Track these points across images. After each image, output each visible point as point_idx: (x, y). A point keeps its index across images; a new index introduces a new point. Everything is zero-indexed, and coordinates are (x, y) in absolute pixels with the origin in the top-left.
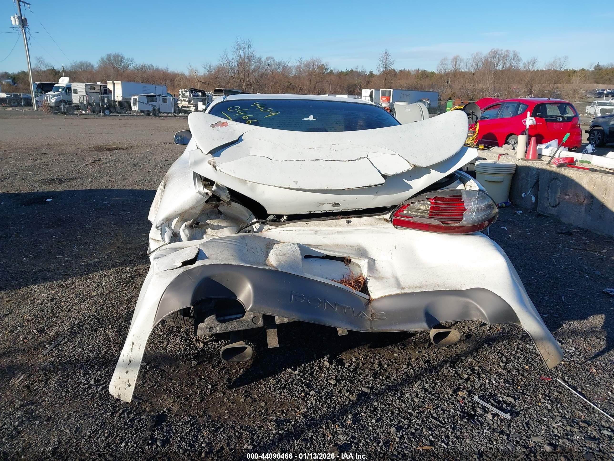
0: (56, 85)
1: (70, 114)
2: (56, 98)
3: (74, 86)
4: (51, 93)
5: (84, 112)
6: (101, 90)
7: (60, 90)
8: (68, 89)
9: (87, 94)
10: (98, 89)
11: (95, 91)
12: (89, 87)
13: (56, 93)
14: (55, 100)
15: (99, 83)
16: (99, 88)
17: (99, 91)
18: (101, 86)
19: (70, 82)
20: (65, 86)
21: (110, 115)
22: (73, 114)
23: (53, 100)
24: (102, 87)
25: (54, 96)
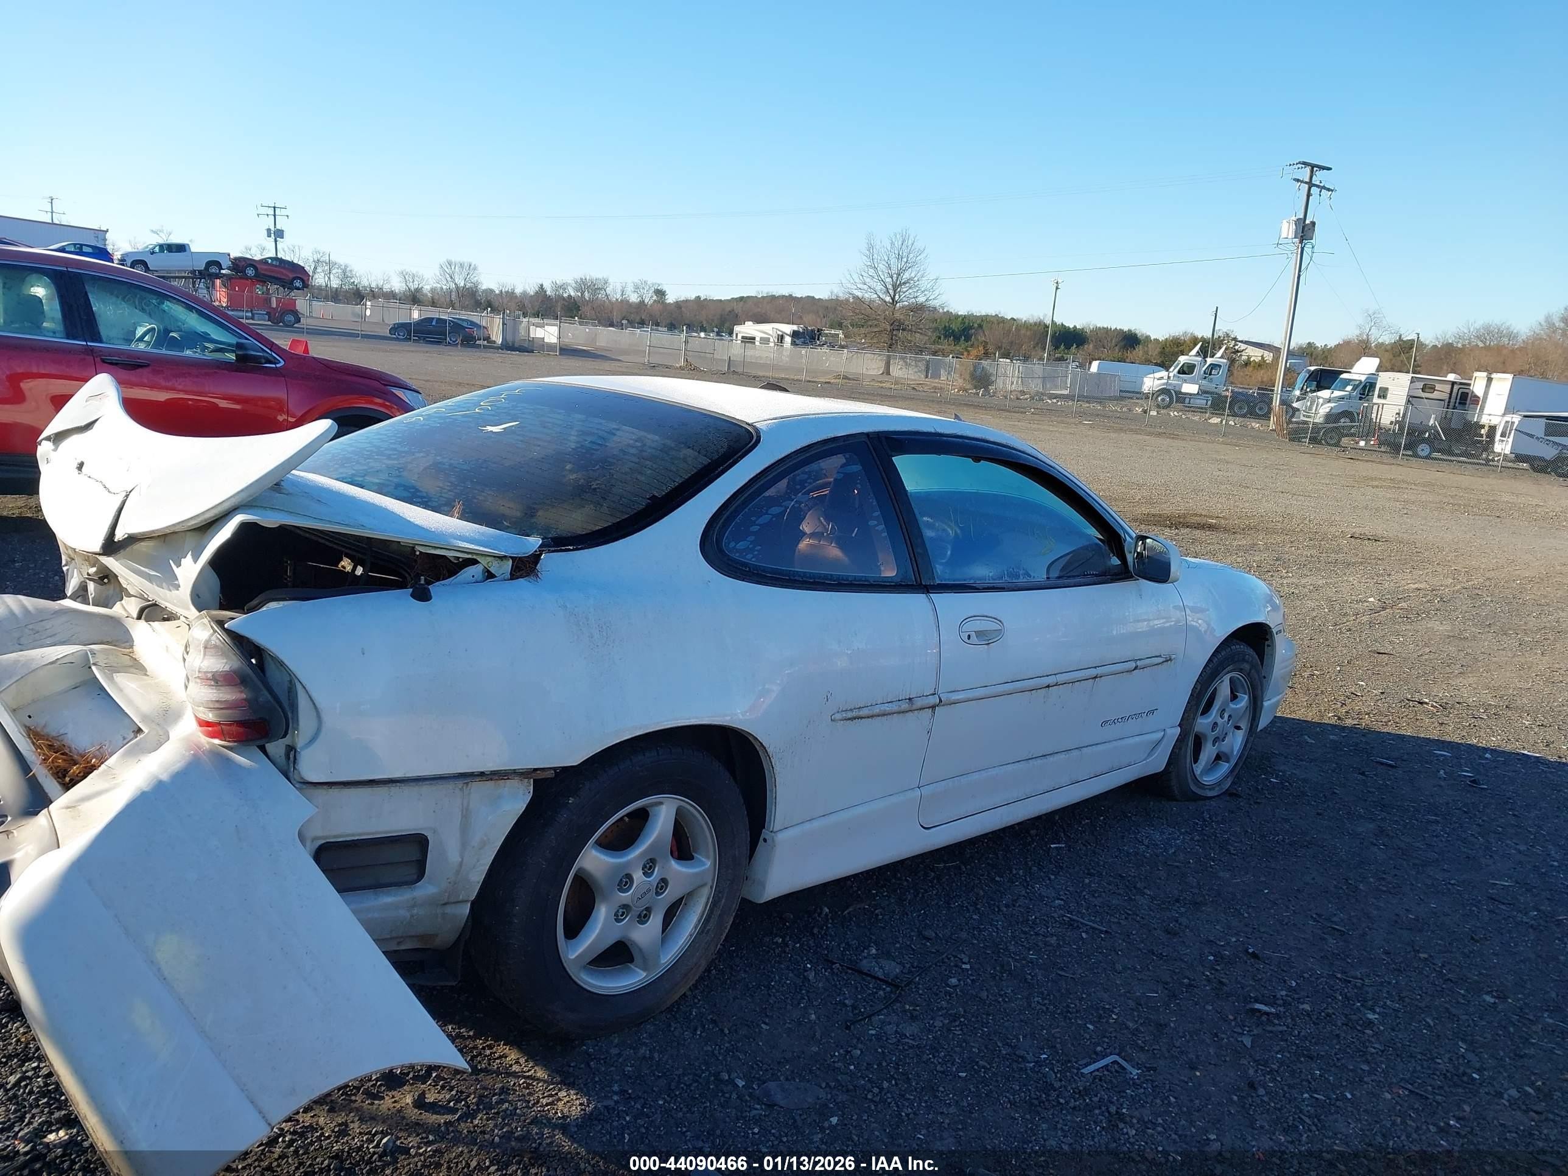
0: (1344, 376)
1: (1329, 444)
2: (1333, 405)
3: (1384, 379)
4: (1325, 394)
5: (1362, 443)
6: (1451, 394)
7: (1349, 388)
8: (1367, 388)
9: (1408, 402)
10: (1442, 392)
11: (1435, 395)
12: (1420, 385)
13: (1337, 393)
14: (1328, 410)
15: (1451, 377)
16: (1448, 388)
17: (1446, 396)
18: (1453, 383)
19: (1380, 369)
20: (1363, 378)
21: (1427, 457)
22: (1337, 445)
23: (1324, 410)
24: (1456, 387)
25: (1329, 401)
